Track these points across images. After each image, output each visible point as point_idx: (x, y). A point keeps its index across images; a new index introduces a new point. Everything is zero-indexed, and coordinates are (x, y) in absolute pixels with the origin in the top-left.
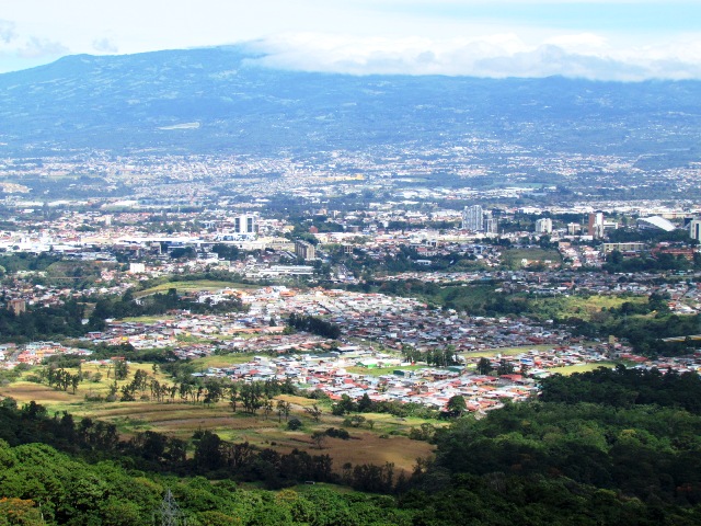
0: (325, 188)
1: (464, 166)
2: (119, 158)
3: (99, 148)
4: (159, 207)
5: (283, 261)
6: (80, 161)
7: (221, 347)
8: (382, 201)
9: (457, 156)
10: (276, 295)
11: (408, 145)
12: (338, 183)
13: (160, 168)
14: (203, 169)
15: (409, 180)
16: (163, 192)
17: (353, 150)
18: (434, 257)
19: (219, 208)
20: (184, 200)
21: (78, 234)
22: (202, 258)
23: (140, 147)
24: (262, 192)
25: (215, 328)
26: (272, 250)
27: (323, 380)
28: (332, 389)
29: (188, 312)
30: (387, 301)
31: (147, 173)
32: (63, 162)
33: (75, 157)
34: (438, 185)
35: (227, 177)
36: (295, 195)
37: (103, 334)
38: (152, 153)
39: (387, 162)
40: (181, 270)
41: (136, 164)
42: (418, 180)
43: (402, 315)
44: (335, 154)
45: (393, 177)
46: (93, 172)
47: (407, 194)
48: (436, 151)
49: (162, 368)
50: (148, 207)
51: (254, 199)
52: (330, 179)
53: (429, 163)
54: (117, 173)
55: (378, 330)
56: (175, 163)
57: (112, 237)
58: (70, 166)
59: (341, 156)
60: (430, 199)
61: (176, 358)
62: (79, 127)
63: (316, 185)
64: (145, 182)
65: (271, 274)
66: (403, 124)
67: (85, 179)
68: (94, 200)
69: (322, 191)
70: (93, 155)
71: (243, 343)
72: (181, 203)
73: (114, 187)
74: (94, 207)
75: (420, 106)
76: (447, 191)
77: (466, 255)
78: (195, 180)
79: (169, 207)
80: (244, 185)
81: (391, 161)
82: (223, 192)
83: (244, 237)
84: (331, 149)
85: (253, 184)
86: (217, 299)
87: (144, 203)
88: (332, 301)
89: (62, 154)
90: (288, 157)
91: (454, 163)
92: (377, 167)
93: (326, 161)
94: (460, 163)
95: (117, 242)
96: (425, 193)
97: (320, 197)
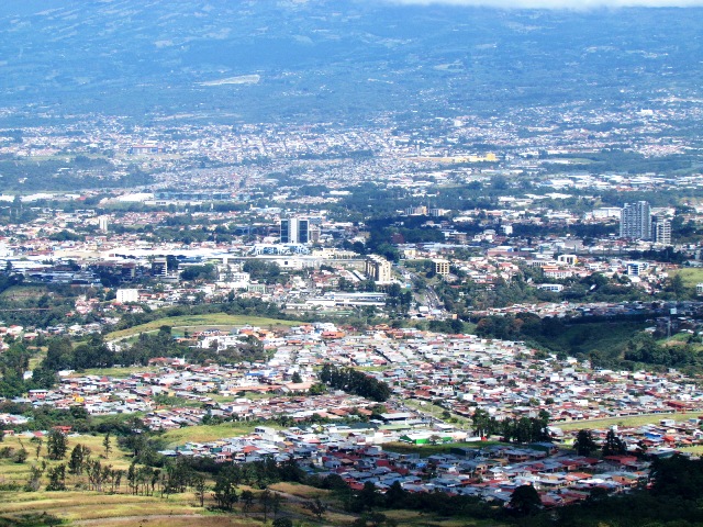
0: (437, 175)
1: (652, 140)
2: (137, 129)
3: (109, 115)
4: (183, 203)
5: (344, 286)
6: (78, 134)
7: (214, 412)
8: (519, 194)
9: (642, 124)
10: (316, 336)
11: (571, 109)
12: (456, 166)
13: (195, 144)
14: (258, 145)
15: (565, 162)
16: (195, 181)
17: (487, 116)
18: (568, 279)
19: (273, 204)
20: (224, 192)
21: (52, 244)
22: (225, 281)
23: (170, 112)
24: (342, 181)
25: (212, 385)
26: (330, 269)
27: (346, 461)
28: (356, 474)
29: (182, 362)
30: (479, 345)
31: (175, 151)
32: (53, 134)
33: (71, 128)
34: (608, 169)
35: (292, 158)
36: (390, 185)
37: (51, 392)
38: (186, 121)
39: (536, 134)
40: (191, 298)
41: (160, 138)
42: (578, 162)
43: (493, 366)
44: (458, 123)
45: (541, 157)
46: (94, 151)
47: (557, 183)
48: (612, 116)
49: (121, 443)
50: (168, 203)
51: (327, 191)
52: (446, 160)
53: (598, 135)
54: (130, 152)
55: (449, 390)
56: (218, 136)
57: (100, 248)
58: (62, 142)
59: (466, 126)
60: (591, 191)
61: (146, 428)
62: (82, 81)
63: (423, 170)
64: (170, 164)
65: (324, 304)
66: (565, 75)
67: (81, 161)
68: (90, 193)
69: (431, 179)
70: (99, 124)
71: (247, 408)
72: (218, 197)
73: (124, 174)
74: (89, 203)
75: (592, 49)
76: (618, 178)
77: (615, 276)
78: (245, 162)
79: (200, 203)
80: (318, 170)
81: (543, 133)
82: (284, 180)
83: (293, 250)
84: (455, 114)
85: (331, 168)
86: (228, 342)
87: (162, 197)
88: (396, 345)
89: (53, 122)
90: (388, 127)
91: (638, 135)
92: (520, 142)
93: (445, 133)
94: (645, 135)
95: (106, 257)
96: (585, 180)
97: (426, 188)
